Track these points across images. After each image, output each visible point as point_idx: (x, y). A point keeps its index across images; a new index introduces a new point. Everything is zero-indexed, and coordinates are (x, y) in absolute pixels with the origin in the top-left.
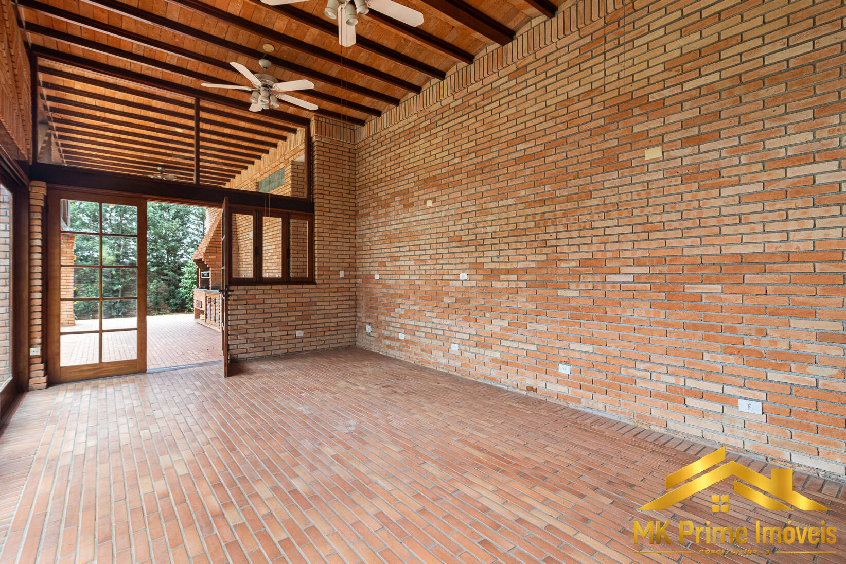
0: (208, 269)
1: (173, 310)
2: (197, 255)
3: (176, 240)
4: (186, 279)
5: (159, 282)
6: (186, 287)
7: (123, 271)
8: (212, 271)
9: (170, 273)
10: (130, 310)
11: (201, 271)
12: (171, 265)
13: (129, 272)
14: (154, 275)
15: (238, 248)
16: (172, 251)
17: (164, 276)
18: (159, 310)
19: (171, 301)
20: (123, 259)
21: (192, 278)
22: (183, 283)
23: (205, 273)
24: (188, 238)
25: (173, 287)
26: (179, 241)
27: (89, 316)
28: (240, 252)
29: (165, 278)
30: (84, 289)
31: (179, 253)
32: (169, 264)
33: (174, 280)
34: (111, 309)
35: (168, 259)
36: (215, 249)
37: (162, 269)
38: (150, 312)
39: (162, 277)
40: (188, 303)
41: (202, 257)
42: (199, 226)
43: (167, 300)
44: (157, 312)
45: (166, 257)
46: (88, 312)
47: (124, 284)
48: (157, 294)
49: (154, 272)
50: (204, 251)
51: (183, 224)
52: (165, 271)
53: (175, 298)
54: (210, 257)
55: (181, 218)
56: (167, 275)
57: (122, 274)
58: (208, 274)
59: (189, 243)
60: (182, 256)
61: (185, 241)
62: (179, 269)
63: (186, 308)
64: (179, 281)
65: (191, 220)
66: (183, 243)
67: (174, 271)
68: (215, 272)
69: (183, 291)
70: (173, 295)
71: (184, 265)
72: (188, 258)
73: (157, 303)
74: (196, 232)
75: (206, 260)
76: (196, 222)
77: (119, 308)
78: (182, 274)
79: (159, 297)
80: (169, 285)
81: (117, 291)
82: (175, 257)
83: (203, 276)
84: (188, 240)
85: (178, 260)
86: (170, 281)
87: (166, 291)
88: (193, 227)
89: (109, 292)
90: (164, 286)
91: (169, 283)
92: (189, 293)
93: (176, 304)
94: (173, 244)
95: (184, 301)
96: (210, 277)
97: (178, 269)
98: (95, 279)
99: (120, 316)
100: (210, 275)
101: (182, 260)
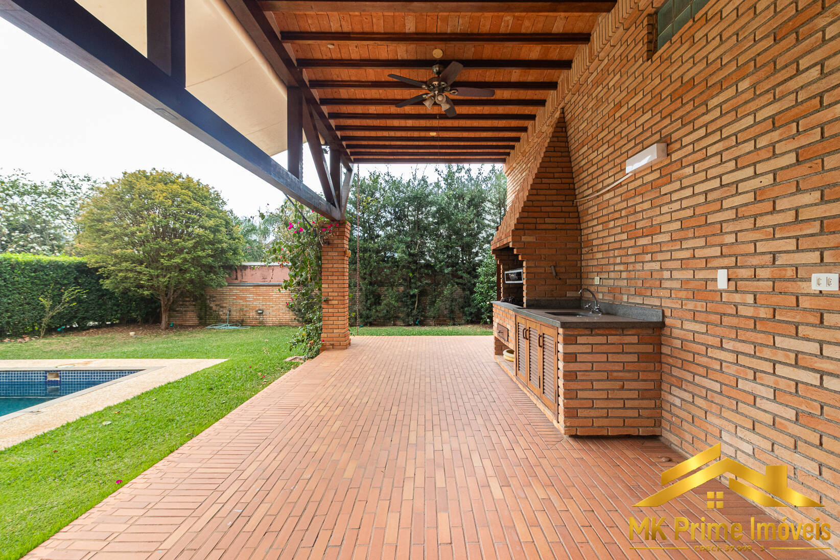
0: (521, 266)
1: (468, 320)
2: (500, 240)
3: (471, 235)
4: (482, 282)
5: (453, 286)
6: (482, 293)
7: (420, 273)
8: (527, 268)
9: (465, 275)
10: (426, 318)
11: (505, 270)
12: (466, 266)
13: (425, 274)
14: (449, 278)
15: (578, 217)
16: (466, 248)
17: (459, 278)
18: (453, 319)
19: (466, 309)
20: (420, 260)
21: (489, 282)
22: (479, 287)
23: (512, 272)
24: (483, 232)
25: (468, 293)
26: (474, 236)
27: (390, 322)
28: (583, 226)
29: (460, 281)
30: (386, 293)
31: (474, 250)
32: (464, 264)
33: (469, 284)
34: (409, 316)
35: (463, 258)
36: (534, 220)
37: (456, 271)
38: (445, 321)
39: (457, 280)
40: (483, 313)
41: (510, 239)
42: (496, 216)
43: (462, 308)
44: (452, 323)
45: (461, 256)
46: (389, 319)
47: (421, 289)
48: (452, 301)
49: (448, 274)
50: (513, 228)
51: (478, 215)
52: (459, 273)
53: (470, 306)
54: (524, 239)
55: (476, 206)
56: (462, 277)
57: (418, 276)
58: (519, 275)
59: (484, 238)
60: (477, 254)
61: (480, 236)
62: (474, 270)
63: (482, 318)
64: (474, 285)
65: (487, 209)
66: (478, 239)
67: (469, 273)
68: (532, 270)
69: (479, 298)
70: (467, 302)
71: (480, 264)
72: (484, 256)
73: (452, 312)
74: (492, 224)
75: (517, 245)
76: (492, 211)
77: (416, 315)
78: (477, 277)
79: (454, 303)
80: (464, 290)
81: (414, 296)
82: (470, 255)
83: (508, 279)
84: (484, 234)
85: (474, 258)
86: (465, 284)
87: (461, 297)
88: (489, 217)
89: (407, 296)
90: (459, 291)
91: (463, 286)
92: (485, 301)
93: (471, 313)
94: (468, 239)
95: (479, 310)
96: (524, 282)
97: (472, 270)
98: (394, 283)
99: (417, 325)
100: (524, 276)
101: (477, 259)
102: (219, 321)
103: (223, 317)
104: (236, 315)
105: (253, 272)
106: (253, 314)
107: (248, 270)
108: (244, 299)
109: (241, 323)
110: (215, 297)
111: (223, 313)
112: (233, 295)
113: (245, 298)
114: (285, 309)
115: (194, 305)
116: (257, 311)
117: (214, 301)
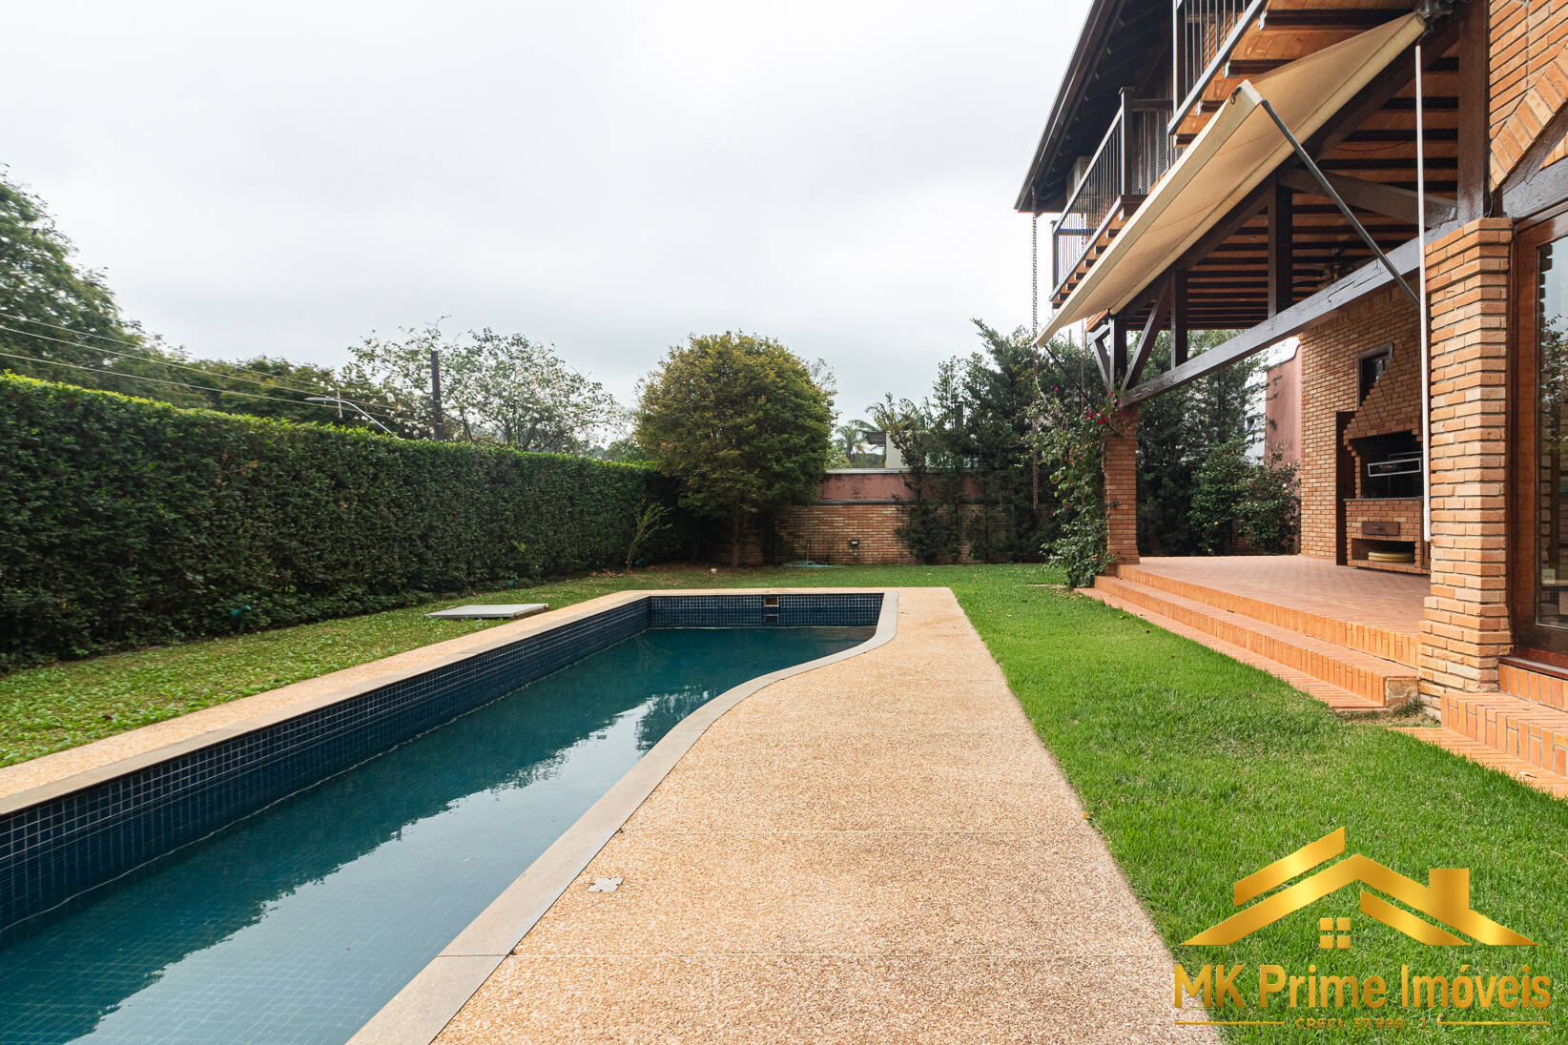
4: (1207, 493)
6: (1204, 509)
22: (1200, 501)
23: (1388, 463)
101: (1183, 459)
102: (794, 557)
103: (801, 551)
104: (818, 548)
105: (839, 484)
106: (843, 547)
107: (832, 483)
108: (830, 524)
109: (827, 559)
110: (787, 522)
111: (798, 546)
112: (816, 519)
113: (833, 522)
114: (890, 539)
115: (757, 534)
116: (850, 543)
117: (786, 528)
